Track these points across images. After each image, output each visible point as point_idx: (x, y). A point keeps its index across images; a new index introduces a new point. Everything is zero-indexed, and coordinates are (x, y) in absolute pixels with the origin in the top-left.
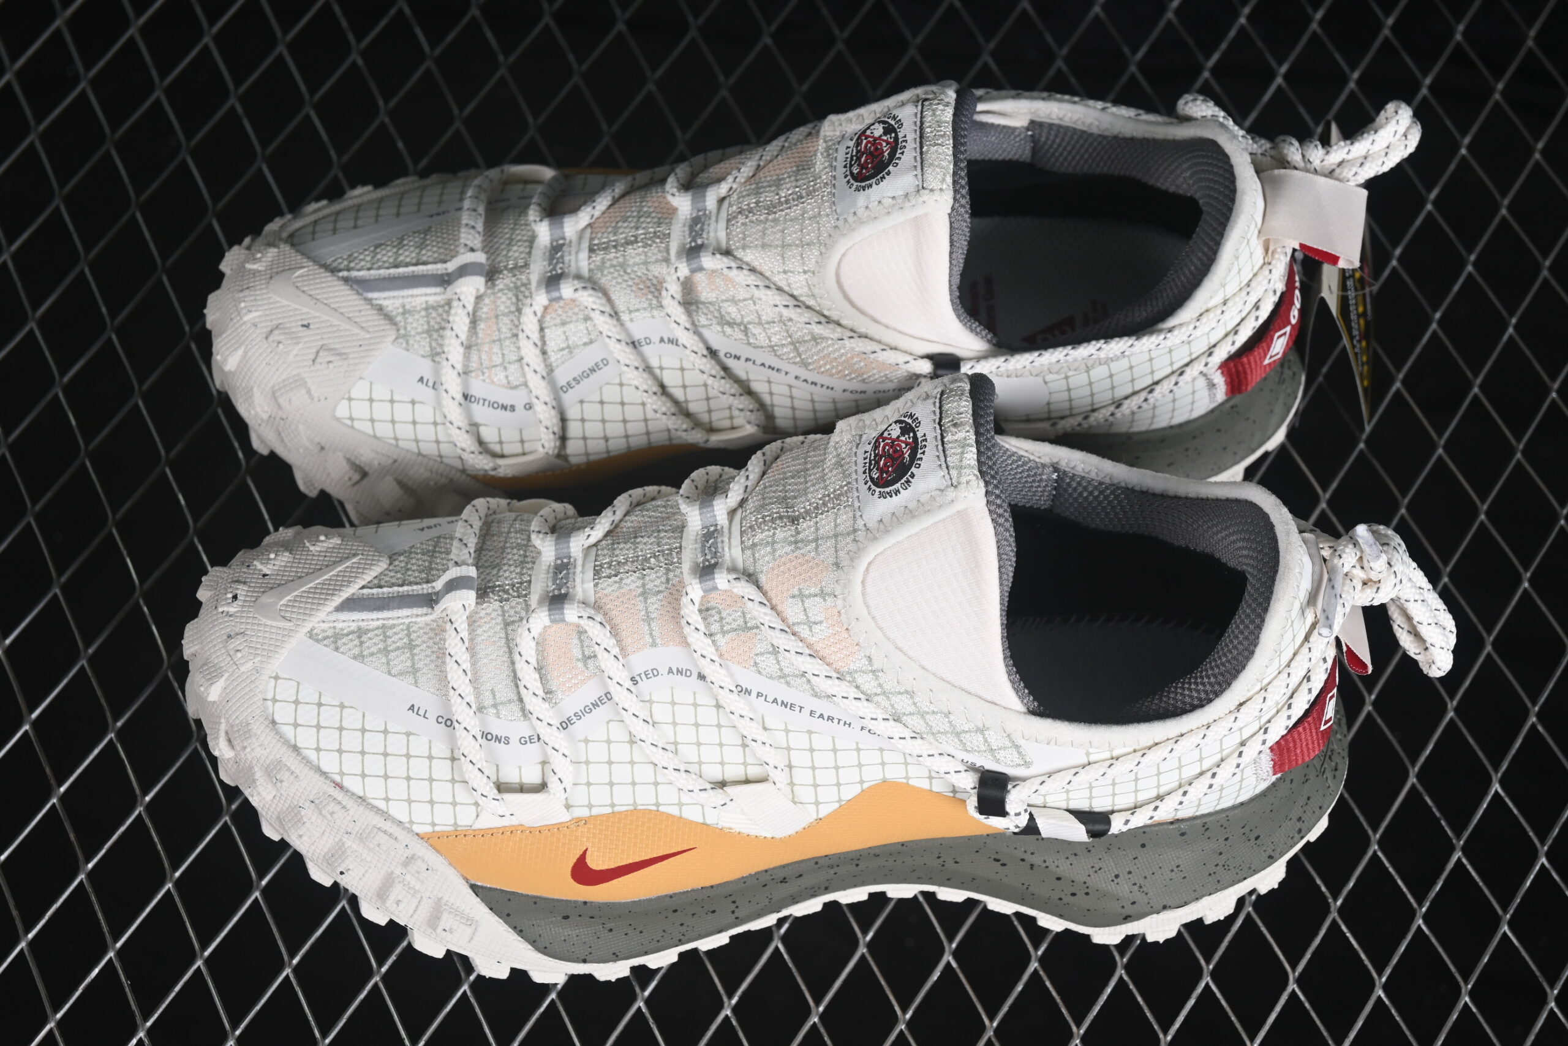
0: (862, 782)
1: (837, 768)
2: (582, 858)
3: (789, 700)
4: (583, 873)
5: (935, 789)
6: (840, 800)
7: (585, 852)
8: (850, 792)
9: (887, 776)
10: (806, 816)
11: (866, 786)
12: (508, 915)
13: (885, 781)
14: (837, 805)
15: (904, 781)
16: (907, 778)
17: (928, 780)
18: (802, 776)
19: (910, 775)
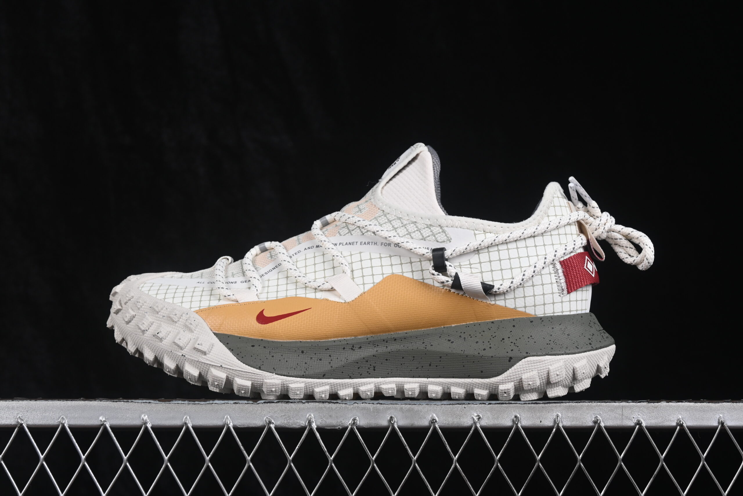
0: (383, 274)
1: (372, 267)
2: (262, 312)
3: (351, 241)
4: (262, 319)
5: (415, 278)
6: (374, 283)
7: (263, 310)
8: (378, 279)
9: (394, 272)
10: (360, 290)
11: (385, 276)
12: (228, 344)
13: (393, 274)
14: (372, 285)
15: (401, 274)
16: (403, 272)
17: (411, 273)
18: (357, 274)
19: (404, 271)
